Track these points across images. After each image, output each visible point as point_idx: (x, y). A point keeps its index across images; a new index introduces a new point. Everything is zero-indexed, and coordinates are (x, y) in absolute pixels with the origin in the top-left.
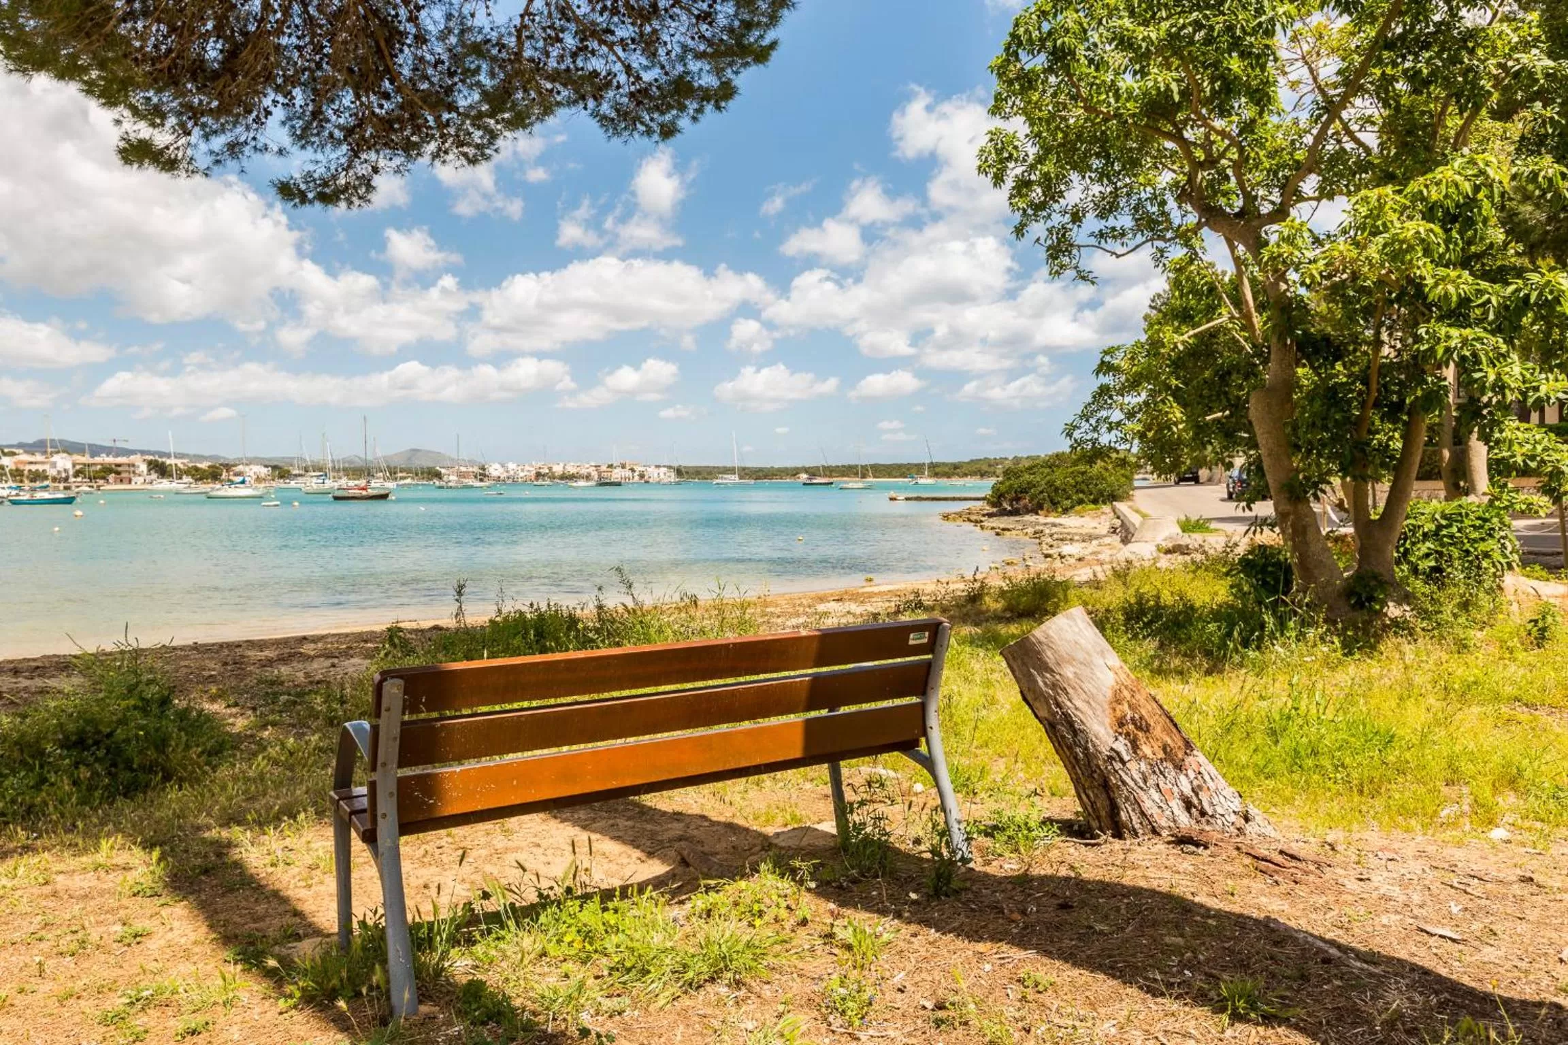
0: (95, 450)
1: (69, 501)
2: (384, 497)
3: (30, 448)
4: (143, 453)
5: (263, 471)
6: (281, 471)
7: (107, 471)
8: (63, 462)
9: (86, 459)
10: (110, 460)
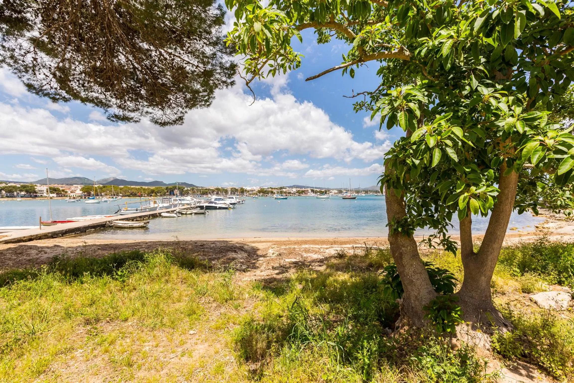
0: (301, 187)
1: (286, 198)
2: (355, 198)
3: (289, 187)
4: (311, 187)
5: (336, 191)
6: (340, 192)
7: (303, 192)
8: (294, 190)
9: (299, 189)
10: (303, 189)
